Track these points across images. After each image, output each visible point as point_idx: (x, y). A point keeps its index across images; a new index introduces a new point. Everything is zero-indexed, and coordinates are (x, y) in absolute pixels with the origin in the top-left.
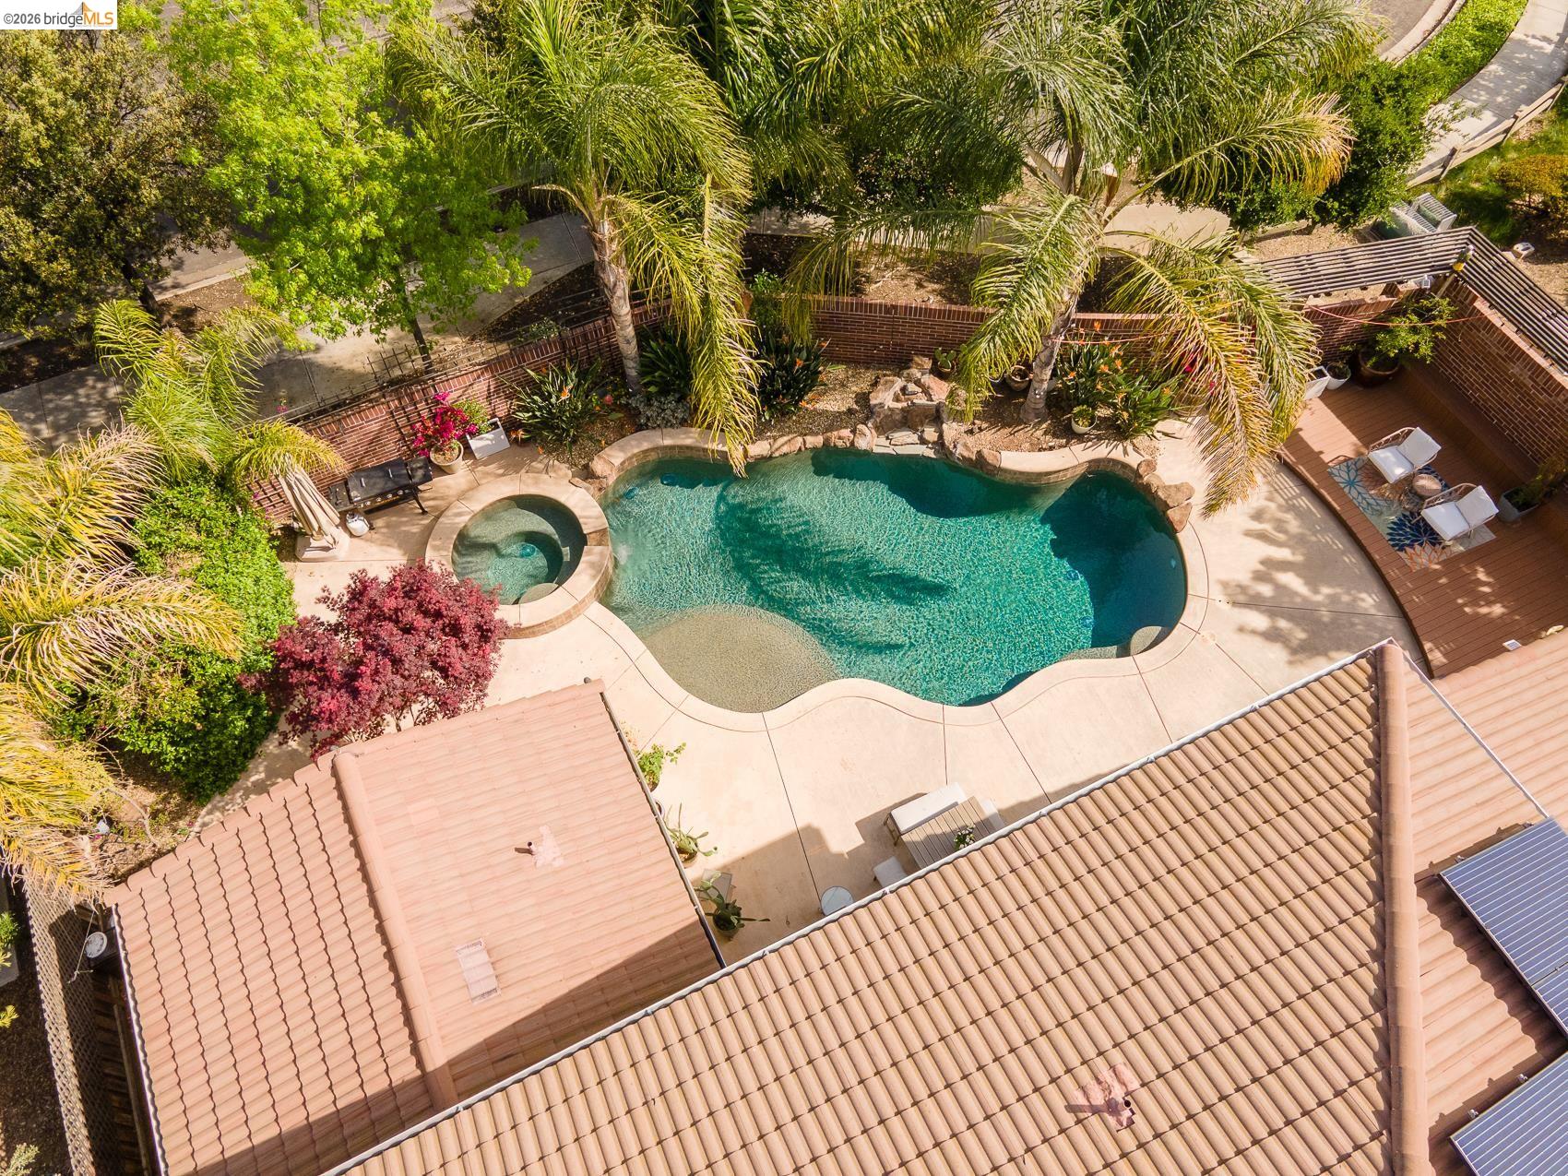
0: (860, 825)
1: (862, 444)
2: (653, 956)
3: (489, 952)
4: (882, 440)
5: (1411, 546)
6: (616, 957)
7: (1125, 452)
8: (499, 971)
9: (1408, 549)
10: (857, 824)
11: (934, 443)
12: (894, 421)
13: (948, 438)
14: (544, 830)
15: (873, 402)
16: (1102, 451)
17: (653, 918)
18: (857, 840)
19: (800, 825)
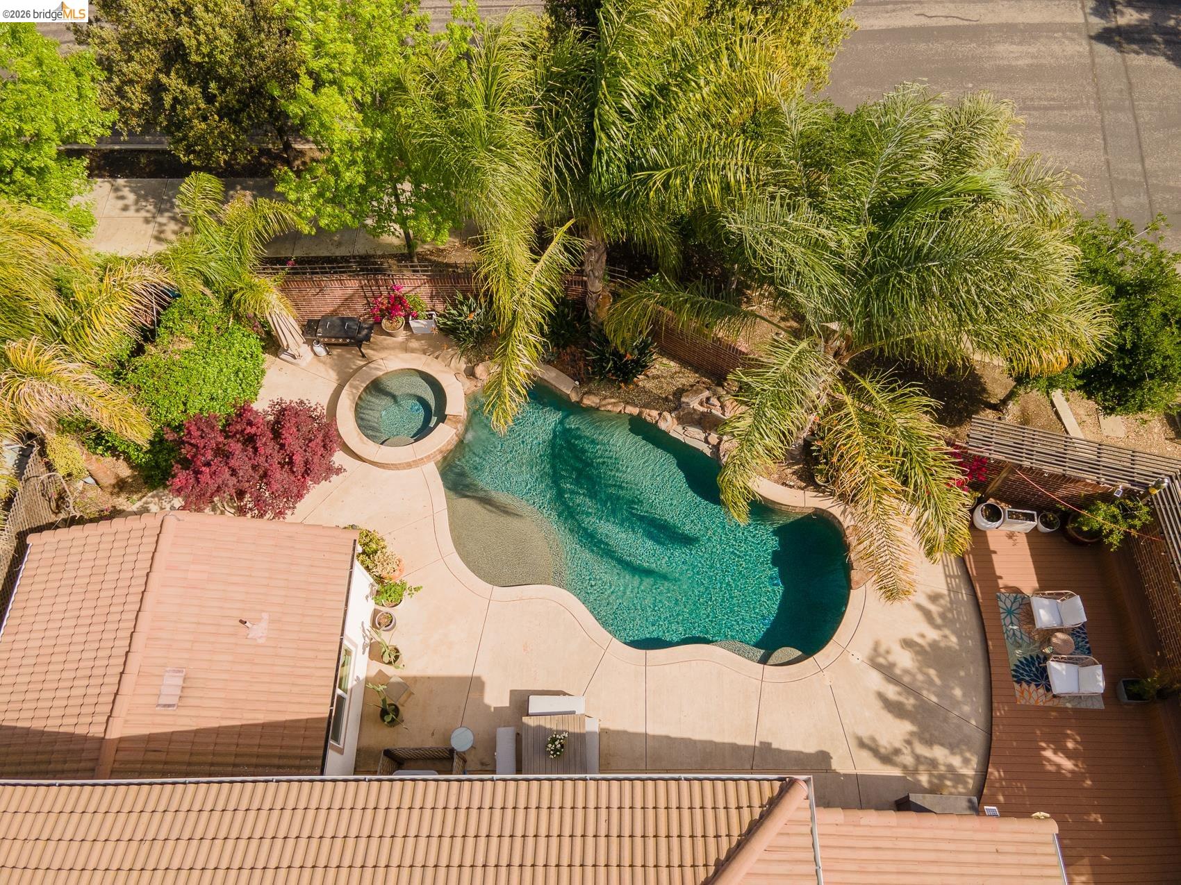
0: (513, 693)
1: (663, 426)
2: (285, 728)
3: (185, 680)
4: (680, 428)
5: (1029, 683)
6: (261, 718)
7: (844, 512)
8: (185, 694)
9: (1024, 685)
10: (512, 692)
11: (713, 446)
12: (692, 418)
13: (724, 446)
14: (265, 616)
15: (683, 399)
16: (827, 504)
17: (300, 703)
18: (506, 703)
19: (475, 674)
